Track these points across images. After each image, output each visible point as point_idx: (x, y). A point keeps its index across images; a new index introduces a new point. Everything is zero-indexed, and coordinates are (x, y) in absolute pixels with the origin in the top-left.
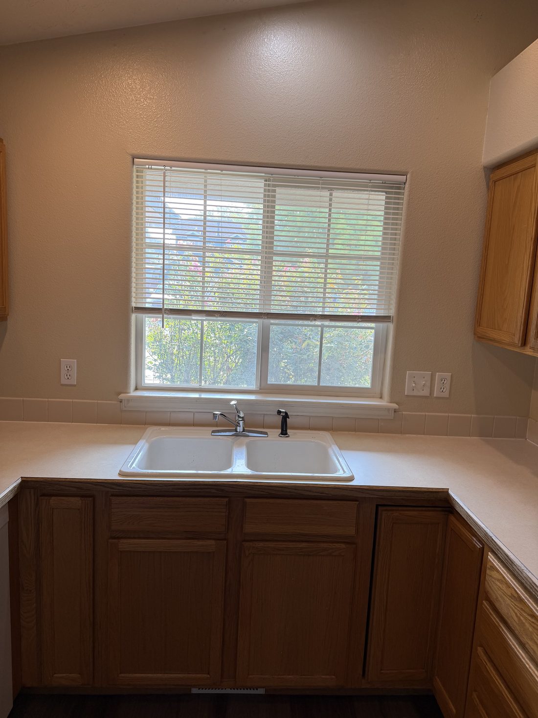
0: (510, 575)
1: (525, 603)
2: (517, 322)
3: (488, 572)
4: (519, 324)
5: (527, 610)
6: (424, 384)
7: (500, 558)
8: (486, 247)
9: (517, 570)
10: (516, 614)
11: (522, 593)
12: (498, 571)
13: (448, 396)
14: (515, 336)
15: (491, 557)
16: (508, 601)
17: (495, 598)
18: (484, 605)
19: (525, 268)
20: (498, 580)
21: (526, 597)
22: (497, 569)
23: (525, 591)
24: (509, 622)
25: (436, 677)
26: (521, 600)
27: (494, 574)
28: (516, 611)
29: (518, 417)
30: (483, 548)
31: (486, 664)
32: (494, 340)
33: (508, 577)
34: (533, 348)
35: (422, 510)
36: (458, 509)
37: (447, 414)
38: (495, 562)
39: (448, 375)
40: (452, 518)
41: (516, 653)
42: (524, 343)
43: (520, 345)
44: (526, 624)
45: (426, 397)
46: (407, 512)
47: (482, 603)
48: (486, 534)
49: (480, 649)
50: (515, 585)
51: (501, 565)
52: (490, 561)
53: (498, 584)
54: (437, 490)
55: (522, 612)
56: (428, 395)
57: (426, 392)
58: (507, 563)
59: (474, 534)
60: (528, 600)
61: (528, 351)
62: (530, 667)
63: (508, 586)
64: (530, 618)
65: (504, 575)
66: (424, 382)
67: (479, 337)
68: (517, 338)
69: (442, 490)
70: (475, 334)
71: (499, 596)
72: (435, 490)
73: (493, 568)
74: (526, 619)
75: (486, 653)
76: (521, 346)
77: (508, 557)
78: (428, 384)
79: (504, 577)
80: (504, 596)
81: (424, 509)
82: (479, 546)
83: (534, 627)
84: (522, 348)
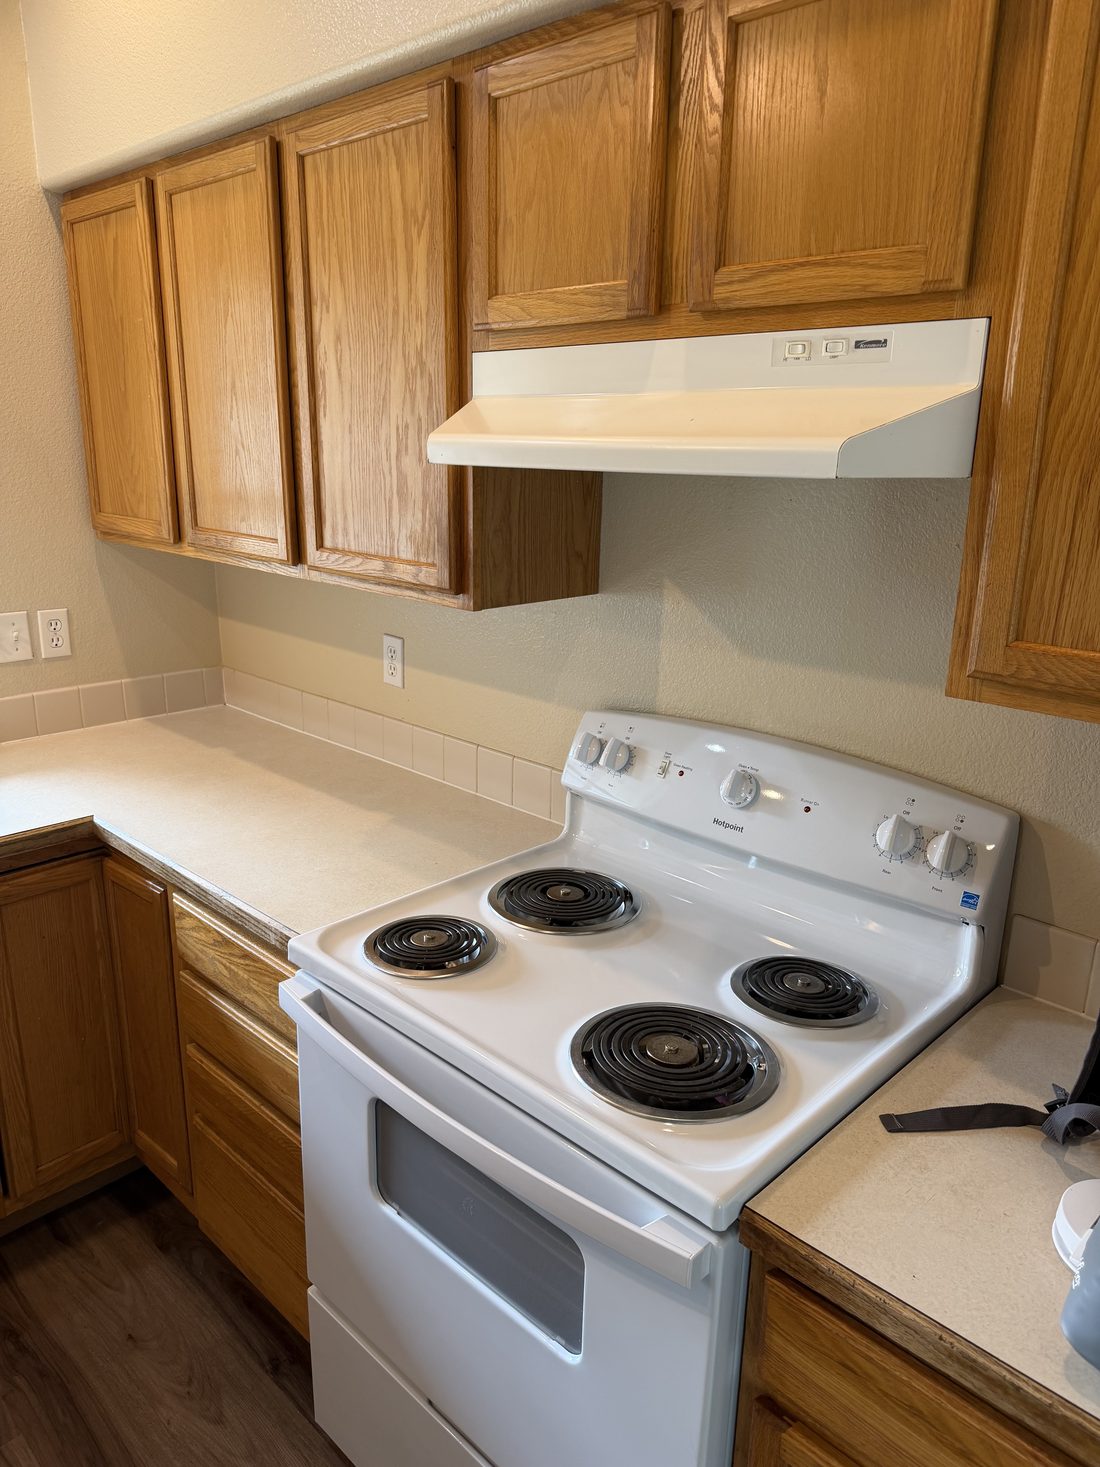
0: (209, 913)
1: (233, 943)
2: (159, 500)
3: (177, 924)
4: (163, 504)
5: (236, 951)
6: (17, 637)
7: (190, 896)
8: (82, 358)
9: (214, 901)
10: (225, 966)
11: (227, 931)
12: (190, 916)
13: (69, 653)
14: (160, 525)
15: (177, 899)
16: (212, 953)
17: (194, 957)
18: (183, 977)
19: (155, 401)
20: (193, 929)
21: (232, 935)
22: (189, 913)
23: (231, 928)
24: (218, 982)
25: (140, 1132)
26: (227, 942)
27: (187, 923)
28: (224, 961)
29: (204, 670)
30: (165, 891)
31: (202, 1062)
32: (128, 536)
33: (205, 917)
34: (192, 544)
35: (53, 867)
36: (114, 844)
37: (75, 688)
38: (185, 904)
39: (61, 613)
40: (110, 864)
41: (235, 1022)
42: (179, 536)
43: (172, 541)
44: (240, 973)
45: (26, 662)
46: (23, 879)
47: (179, 976)
48: (163, 867)
49: (191, 1049)
50: (216, 924)
51: (194, 904)
52: (177, 905)
53: (195, 934)
54: (73, 824)
55: (232, 958)
56: (29, 656)
57: (24, 653)
58: (200, 897)
59: (146, 874)
60: (235, 937)
61: (188, 552)
62: (255, 1030)
63: (208, 929)
64: (242, 962)
65: (199, 917)
66: (15, 634)
67: (106, 534)
68: (166, 531)
69: (81, 821)
70: (95, 527)
71: (197, 952)
72: (70, 825)
73: (185, 914)
74: (237, 965)
75: (200, 1048)
76: (175, 543)
77: (199, 887)
78: (25, 635)
79: (200, 921)
80: (205, 949)
81: (55, 863)
82: (158, 890)
83: (249, 971)
84: (177, 546)
